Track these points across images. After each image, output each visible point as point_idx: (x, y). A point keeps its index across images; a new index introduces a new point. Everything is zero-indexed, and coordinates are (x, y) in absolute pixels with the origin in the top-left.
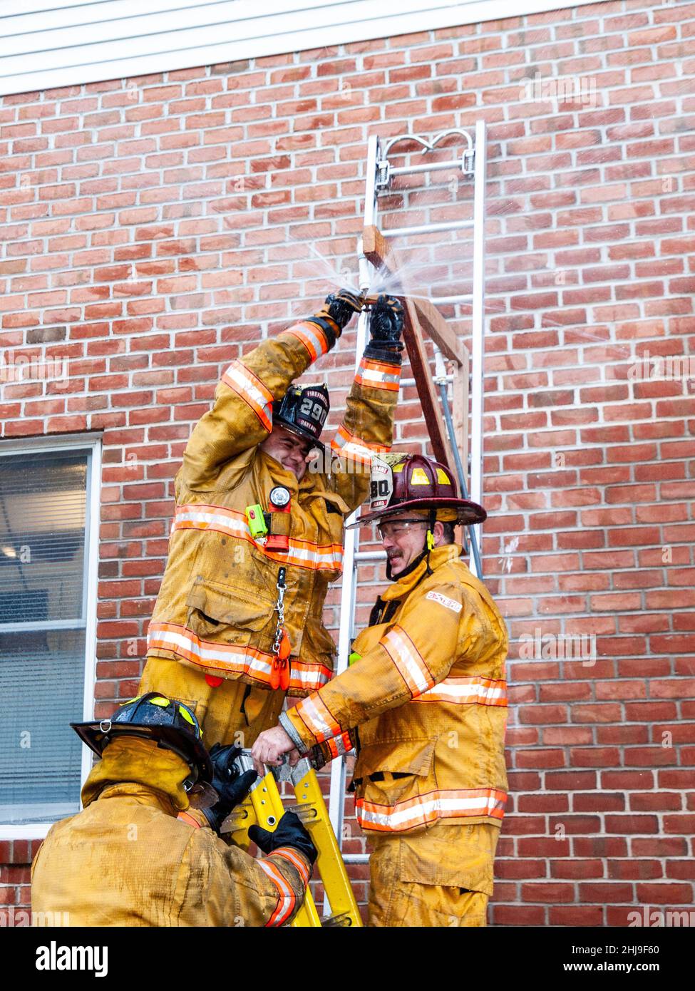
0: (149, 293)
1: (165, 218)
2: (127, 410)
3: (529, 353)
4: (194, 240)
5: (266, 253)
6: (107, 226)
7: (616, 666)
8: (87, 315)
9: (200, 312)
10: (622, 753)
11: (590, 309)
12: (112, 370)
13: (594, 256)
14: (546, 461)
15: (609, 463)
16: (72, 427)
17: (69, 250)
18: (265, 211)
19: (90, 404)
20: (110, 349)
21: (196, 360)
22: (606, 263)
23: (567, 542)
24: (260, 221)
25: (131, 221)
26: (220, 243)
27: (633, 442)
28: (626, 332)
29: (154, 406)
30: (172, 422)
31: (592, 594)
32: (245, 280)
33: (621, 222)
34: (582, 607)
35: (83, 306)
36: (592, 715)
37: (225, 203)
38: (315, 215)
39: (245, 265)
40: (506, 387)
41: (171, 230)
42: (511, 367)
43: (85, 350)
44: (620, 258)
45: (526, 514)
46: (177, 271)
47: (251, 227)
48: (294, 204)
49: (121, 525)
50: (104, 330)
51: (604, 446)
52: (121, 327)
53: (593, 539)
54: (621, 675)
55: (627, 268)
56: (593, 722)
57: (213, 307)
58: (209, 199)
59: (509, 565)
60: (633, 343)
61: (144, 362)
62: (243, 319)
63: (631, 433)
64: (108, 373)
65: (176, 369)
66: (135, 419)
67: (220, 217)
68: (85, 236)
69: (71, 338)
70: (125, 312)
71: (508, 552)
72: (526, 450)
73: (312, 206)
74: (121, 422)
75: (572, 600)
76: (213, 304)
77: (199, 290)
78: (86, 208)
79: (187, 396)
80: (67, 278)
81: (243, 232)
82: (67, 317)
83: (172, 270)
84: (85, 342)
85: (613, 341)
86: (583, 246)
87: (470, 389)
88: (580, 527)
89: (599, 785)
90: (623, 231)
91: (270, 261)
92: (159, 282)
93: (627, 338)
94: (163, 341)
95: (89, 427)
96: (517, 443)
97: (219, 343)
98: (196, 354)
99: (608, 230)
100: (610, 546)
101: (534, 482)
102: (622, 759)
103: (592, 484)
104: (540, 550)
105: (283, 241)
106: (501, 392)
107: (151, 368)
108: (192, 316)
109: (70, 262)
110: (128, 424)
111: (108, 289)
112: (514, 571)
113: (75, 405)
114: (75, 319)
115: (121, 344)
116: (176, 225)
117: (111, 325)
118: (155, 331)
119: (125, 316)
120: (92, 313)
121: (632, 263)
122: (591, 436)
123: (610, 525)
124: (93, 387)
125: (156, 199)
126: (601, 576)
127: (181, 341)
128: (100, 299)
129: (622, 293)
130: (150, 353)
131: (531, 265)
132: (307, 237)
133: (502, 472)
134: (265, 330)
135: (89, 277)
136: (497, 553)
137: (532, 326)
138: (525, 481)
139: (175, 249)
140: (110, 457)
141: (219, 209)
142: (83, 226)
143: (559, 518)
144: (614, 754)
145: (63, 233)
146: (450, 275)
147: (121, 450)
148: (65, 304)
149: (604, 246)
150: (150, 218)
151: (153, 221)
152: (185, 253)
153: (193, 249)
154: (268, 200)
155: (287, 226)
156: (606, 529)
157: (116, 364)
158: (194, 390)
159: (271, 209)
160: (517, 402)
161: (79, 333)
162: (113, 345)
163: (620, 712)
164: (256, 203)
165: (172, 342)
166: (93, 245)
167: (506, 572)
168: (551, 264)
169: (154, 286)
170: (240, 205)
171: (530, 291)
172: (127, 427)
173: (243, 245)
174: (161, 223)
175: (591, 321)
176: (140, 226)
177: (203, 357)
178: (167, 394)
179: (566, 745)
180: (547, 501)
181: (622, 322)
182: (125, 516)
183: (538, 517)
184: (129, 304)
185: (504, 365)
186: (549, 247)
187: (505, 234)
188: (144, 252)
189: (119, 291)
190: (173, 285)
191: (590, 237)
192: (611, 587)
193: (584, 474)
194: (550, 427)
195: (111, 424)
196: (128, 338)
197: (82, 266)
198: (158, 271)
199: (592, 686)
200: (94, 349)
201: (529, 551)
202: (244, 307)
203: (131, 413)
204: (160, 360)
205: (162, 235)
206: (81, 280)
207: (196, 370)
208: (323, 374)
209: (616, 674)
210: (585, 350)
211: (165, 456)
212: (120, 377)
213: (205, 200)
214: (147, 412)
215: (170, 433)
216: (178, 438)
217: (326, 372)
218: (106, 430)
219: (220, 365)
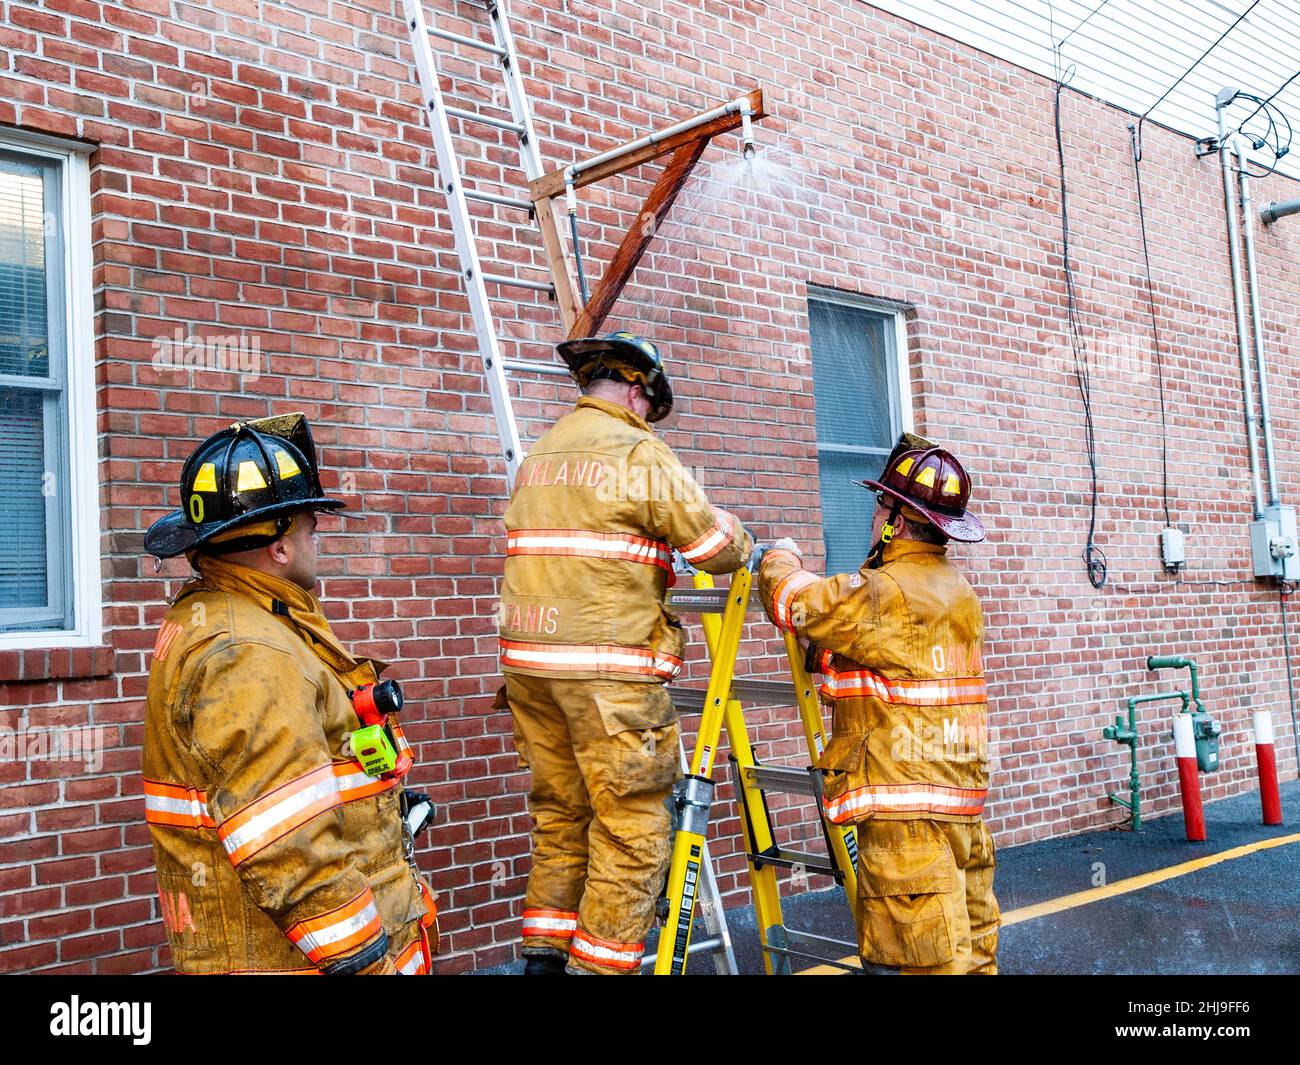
2: (130, 128)
9: (212, 34)
12: (105, 69)
13: (561, 115)
16: (58, 128)
19: (80, 105)
20: (103, 40)
21: (211, 92)
29: (162, 131)
30: (185, 159)
32: (260, 17)
43: (68, 29)
49: (132, 271)
50: (93, 12)
52: (116, 16)
57: (227, 33)
61: (147, 73)
62: (262, 62)
64: (100, 71)
65: (186, 95)
66: (140, 142)
69: (47, 6)
74: (122, 141)
76: (226, 30)
77: (210, 7)
79: (200, 133)
84: (67, 18)
91: (287, 4)
94: (169, 54)
95: (80, 134)
96: (510, 271)
97: (236, 81)
98: (210, 84)
99: (570, 95)
101: (523, 313)
106: (496, 221)
107: (156, 83)
108: (202, 35)
110: (132, 145)
113: (59, 100)
115: (117, 39)
117: (102, 9)
118: (160, 38)
119: (120, 5)
121: (586, 133)
124: (83, 83)
127: (191, 62)
130: (155, 64)
134: (285, 83)
137: (519, 165)
138: (516, 311)
140: (111, 181)
143: (541, 351)
147: (124, 176)
149: (567, 109)
157: (111, 63)
158: (209, 128)
160: (509, 234)
161: (57, 3)
162: (107, 37)
165: (182, 59)
172: (131, 149)
177: (218, 91)
178: (179, 123)
182: (136, 262)
191: (558, 96)
195: (111, 140)
196: (125, 34)
200: (80, 33)
202: (262, 48)
203: (134, 133)
204: (168, 78)
208: (345, 153)
211: (180, 198)
212: (117, 81)
214: (156, 138)
215: (186, 173)
216: (195, 181)
217: (348, 152)
218: (102, 145)
219: (239, 108)
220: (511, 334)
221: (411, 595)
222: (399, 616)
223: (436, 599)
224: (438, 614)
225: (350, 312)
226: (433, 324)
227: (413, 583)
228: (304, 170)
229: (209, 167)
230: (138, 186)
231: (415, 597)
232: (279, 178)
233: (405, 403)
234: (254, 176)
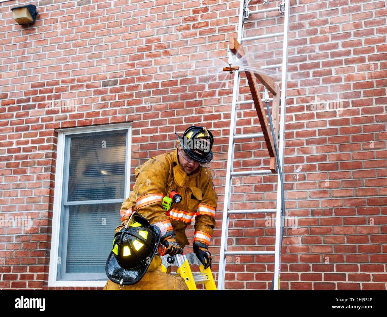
0: (151, 65)
1: (157, 34)
2: (142, 114)
3: (307, 88)
4: (169, 43)
5: (198, 48)
6: (134, 38)
7: (343, 220)
8: (126, 74)
9: (171, 72)
10: (345, 257)
11: (333, 69)
12: (136, 97)
13: (335, 46)
14: (314, 133)
15: (340, 134)
16: (120, 121)
17: (119, 48)
18: (198, 31)
19: (127, 111)
20: (135, 88)
21: (170, 93)
22: (341, 49)
23: (322, 167)
24: (196, 34)
25: (144, 35)
26: (179, 44)
27: (351, 125)
28: (349, 79)
29: (153, 112)
30: (160, 118)
31: (333, 189)
32: (190, 60)
33: (348, 31)
34: (328, 195)
35: (124, 71)
36: (333, 241)
37: (182, 28)
38: (218, 31)
39: (190, 53)
40: (297, 103)
41: (160, 39)
42: (299, 94)
43: (125, 89)
44: (347, 47)
45: (305, 156)
46: (162, 56)
47: (192, 37)
48: (210, 27)
49: (139, 160)
50: (133, 81)
51: (339, 127)
52: (140, 79)
53: (333, 167)
54: (345, 224)
55: (350, 51)
56: (333, 244)
57: (176, 70)
58: (175, 26)
59: (298, 178)
60: (351, 83)
61: (149, 94)
62: (189, 76)
63: (350, 121)
64: (134, 98)
65: (161, 96)
66: (145, 117)
67: (179, 33)
68: (125, 42)
69: (120, 84)
70: (141, 73)
71: (298, 172)
72: (305, 129)
73: (217, 28)
74: (139, 119)
75: (325, 192)
76: (176, 69)
77: (171, 64)
78: (126, 31)
79: (166, 108)
80: (118, 59)
81: (189, 39)
82: (118, 75)
83: (160, 55)
84: (126, 86)
85: (343, 82)
86: (331, 42)
87: (280, 104)
88: (328, 162)
89: (335, 270)
90: (348, 35)
91: (200, 51)
92: (155, 60)
93: (350, 81)
94: (156, 85)
95: (127, 120)
96: (302, 126)
97: (179, 86)
98: (169, 90)
99: (342, 35)
100: (341, 170)
101: (309, 143)
102: (345, 259)
103: (333, 143)
104: (311, 171)
105: (205, 43)
106: (295, 105)
107: (151, 96)
108: (168, 74)
109: (120, 53)
110: (142, 119)
111: (134, 64)
112: (300, 180)
113: (121, 112)
114: (121, 76)
115: (139, 86)
116: (162, 37)
117: (136, 78)
118: (153, 81)
119: (141, 75)
120: (128, 74)
121: (352, 49)
122: (332, 123)
123: (341, 161)
124: (128, 104)
125: (154, 27)
126: (337, 182)
127: (164, 85)
128: (131, 68)
129: (347, 62)
130: (151, 90)
131: (308, 51)
132: (215, 41)
133: (295, 138)
134: (197, 80)
135: (127, 59)
136: (293, 172)
137: (309, 77)
138: (305, 142)
139: (162, 47)
140: (135, 133)
141: (179, 30)
142: (125, 38)
143: (319, 157)
144: (342, 257)
145: (117, 41)
146: (274, 56)
147: (139, 130)
148: (117, 70)
149: (340, 42)
150: (151, 34)
151: (153, 35)
152: (166, 48)
153: (169, 47)
154: (199, 26)
155: (207, 36)
156: (339, 162)
157: (138, 95)
158: (169, 105)
159: (201, 29)
160: (302, 109)
161: (123, 82)
162: (136, 87)
163: (344, 239)
164: (194, 27)
165: (160, 85)
166: (129, 46)
167: (296, 180)
168: (317, 50)
169: (153, 62)
170: (188, 28)
171: (308, 62)
173: (189, 44)
174: (156, 36)
175: (334, 74)
176: (147, 38)
177: (173, 91)
178: (158, 107)
179: (321, 253)
180: (314, 150)
181: (347, 74)
182: (141, 157)
183: (310, 157)
184: (143, 70)
185: (297, 93)
186: (316, 43)
187: (297, 37)
188: (149, 48)
189: (139, 65)
190: (161, 62)
191: (334, 38)
192: (341, 187)
193: (330, 139)
194: (316, 119)
195: (135, 119)
196: (142, 84)
197: (124, 54)
198: (155, 56)
199: (332, 228)
200: (129, 89)
201: (306, 172)
202: (189, 70)
203: (143, 115)
204: (155, 93)
205: (156, 41)
206: (124, 61)
207: (169, 96)
208: (221, 98)
209: (343, 224)
210: (331, 86)
211: (157, 132)
212: (139, 100)
213: (173, 26)
214: (150, 114)
215: (159, 123)
216: (162, 125)
217: (222, 97)
218: (133, 122)
219: (179, 95)
220: (301, 153)
221: (244, 271)
222: (237, 280)
223: (256, 273)
224: (256, 279)
225: (220, 159)
226: (259, 156)
227: (245, 266)
228: (203, 109)
229: (167, 118)
230: (143, 132)
231: (246, 272)
232: (194, 115)
233: (244, 191)
234: (183, 117)
